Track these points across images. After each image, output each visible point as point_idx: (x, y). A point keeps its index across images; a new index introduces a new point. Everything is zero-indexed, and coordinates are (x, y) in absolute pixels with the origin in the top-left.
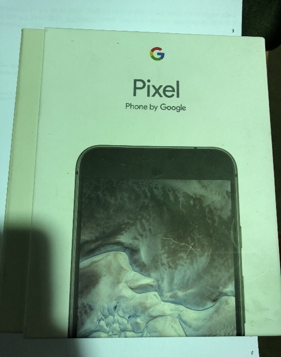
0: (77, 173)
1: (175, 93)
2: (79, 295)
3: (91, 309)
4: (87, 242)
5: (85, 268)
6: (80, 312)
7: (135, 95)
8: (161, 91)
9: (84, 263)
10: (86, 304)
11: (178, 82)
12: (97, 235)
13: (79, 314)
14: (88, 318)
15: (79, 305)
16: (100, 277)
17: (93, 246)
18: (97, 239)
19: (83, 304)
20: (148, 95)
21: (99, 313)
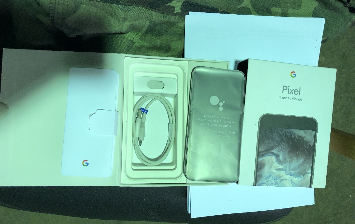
0: (259, 125)
1: (299, 93)
3: (262, 176)
4: (261, 152)
5: (260, 161)
6: (258, 177)
7: (283, 93)
8: (293, 92)
9: (260, 159)
11: (300, 88)
12: (265, 149)
14: (260, 179)
16: (265, 165)
17: (263, 153)
18: (265, 151)
19: (259, 174)
20: (288, 93)
21: (264, 178)
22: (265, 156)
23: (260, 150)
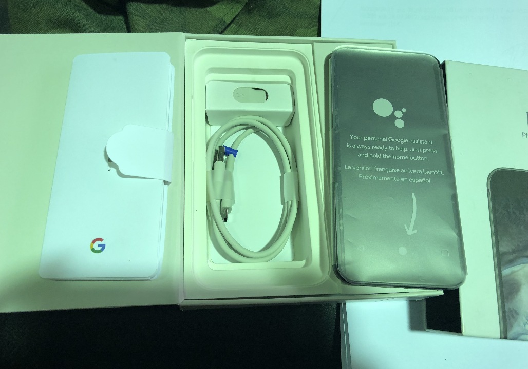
0: (488, 190)
2: (505, 300)
3: (517, 313)
4: (505, 253)
5: (507, 276)
6: (508, 315)
9: (506, 272)
10: (512, 309)
12: (513, 247)
13: (507, 317)
14: (515, 321)
15: (507, 309)
16: (521, 286)
17: (511, 257)
18: (513, 252)
19: (509, 309)
21: (524, 318)
22: (515, 263)
23: (501, 249)
